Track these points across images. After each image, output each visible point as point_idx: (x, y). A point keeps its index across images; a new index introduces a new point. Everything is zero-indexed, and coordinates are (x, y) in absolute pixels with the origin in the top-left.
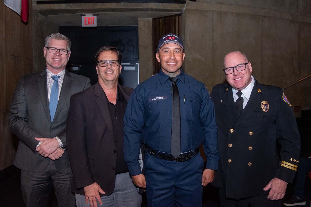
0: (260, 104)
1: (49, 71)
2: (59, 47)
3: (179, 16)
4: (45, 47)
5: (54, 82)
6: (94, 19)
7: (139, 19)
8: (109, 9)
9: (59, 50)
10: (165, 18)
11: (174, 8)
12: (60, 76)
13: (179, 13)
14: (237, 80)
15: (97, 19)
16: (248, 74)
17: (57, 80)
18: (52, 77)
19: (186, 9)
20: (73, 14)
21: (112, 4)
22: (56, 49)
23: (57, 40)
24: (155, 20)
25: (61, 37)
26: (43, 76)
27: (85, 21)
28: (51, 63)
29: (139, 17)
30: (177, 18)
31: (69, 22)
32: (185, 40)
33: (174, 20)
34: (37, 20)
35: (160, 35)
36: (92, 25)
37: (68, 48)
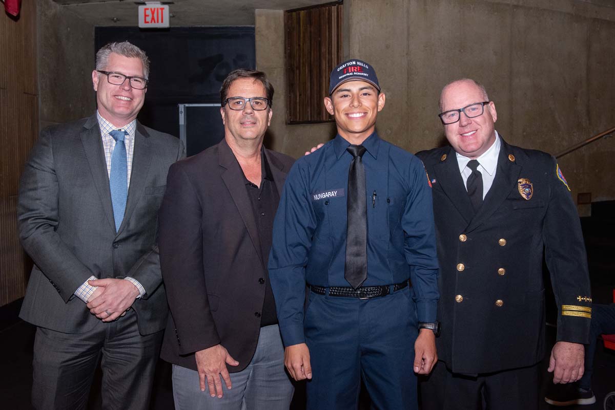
0: (517, 183)
1: (105, 120)
2: (128, 73)
3: (339, 6)
4: (95, 69)
5: (116, 144)
6: (164, 11)
7: (257, 11)
9: (130, 78)
10: (309, 9)
12: (128, 131)
14: (465, 135)
15: (170, 12)
16: (487, 123)
17: (122, 140)
18: (111, 134)
20: (121, 1)
22: (121, 76)
24: (289, 13)
25: (132, 50)
27: (146, 16)
28: (110, 105)
29: (258, 8)
30: (334, 8)
31: (115, 19)
32: (349, 55)
33: (329, 14)
34: (45, 15)
35: (299, 45)
36: (159, 25)
37: (145, 74)
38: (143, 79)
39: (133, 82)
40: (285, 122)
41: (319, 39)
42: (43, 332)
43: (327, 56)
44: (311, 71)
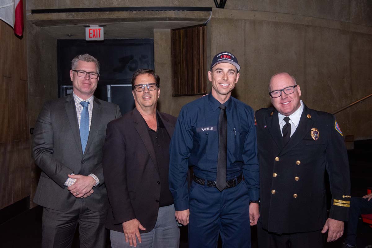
0: (310, 131)
1: (77, 96)
2: (88, 70)
3: (204, 27)
4: (71, 69)
5: (83, 109)
6: (100, 30)
7: (155, 30)
8: (119, 19)
9: (89, 73)
10: (186, 28)
11: (198, 17)
12: (90, 102)
13: (204, 22)
14: (284, 104)
15: (104, 31)
16: (296, 98)
17: (87, 106)
18: (80, 103)
19: (212, 18)
20: (75, 25)
21: (122, 12)
22: (84, 72)
23: (86, 62)
24: (175, 32)
25: (90, 58)
26: (70, 102)
27: (90, 33)
29: (155, 28)
30: (201, 28)
31: (70, 35)
32: (211, 55)
33: (198, 31)
34: (31, 33)
35: (180, 50)
36: (98, 39)
37: (98, 71)
38: (96, 73)
39: (91, 75)
40: (172, 96)
41: (192, 46)
42: (47, 210)
43: (197, 56)
44: (187, 65)
